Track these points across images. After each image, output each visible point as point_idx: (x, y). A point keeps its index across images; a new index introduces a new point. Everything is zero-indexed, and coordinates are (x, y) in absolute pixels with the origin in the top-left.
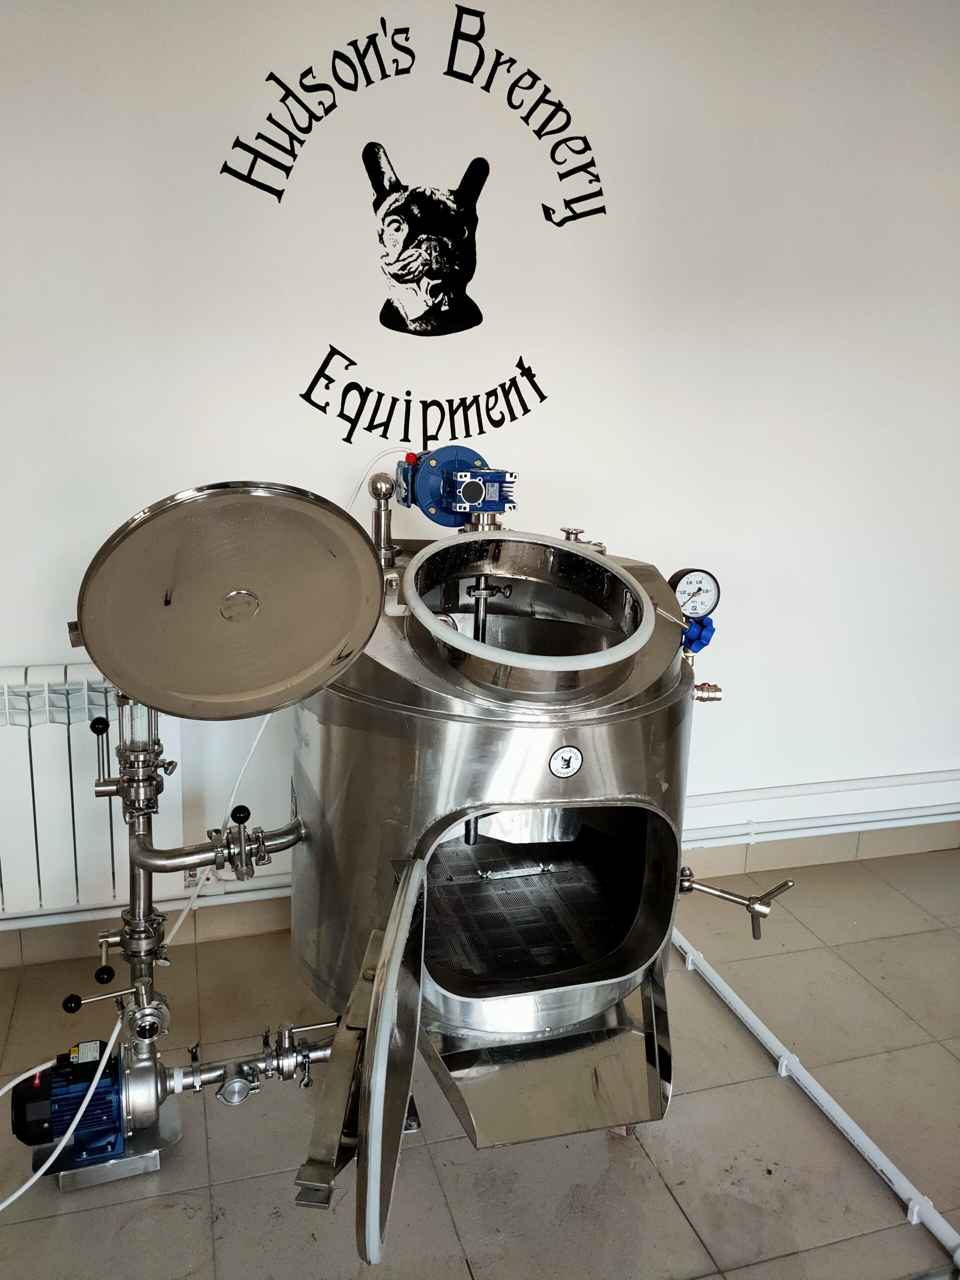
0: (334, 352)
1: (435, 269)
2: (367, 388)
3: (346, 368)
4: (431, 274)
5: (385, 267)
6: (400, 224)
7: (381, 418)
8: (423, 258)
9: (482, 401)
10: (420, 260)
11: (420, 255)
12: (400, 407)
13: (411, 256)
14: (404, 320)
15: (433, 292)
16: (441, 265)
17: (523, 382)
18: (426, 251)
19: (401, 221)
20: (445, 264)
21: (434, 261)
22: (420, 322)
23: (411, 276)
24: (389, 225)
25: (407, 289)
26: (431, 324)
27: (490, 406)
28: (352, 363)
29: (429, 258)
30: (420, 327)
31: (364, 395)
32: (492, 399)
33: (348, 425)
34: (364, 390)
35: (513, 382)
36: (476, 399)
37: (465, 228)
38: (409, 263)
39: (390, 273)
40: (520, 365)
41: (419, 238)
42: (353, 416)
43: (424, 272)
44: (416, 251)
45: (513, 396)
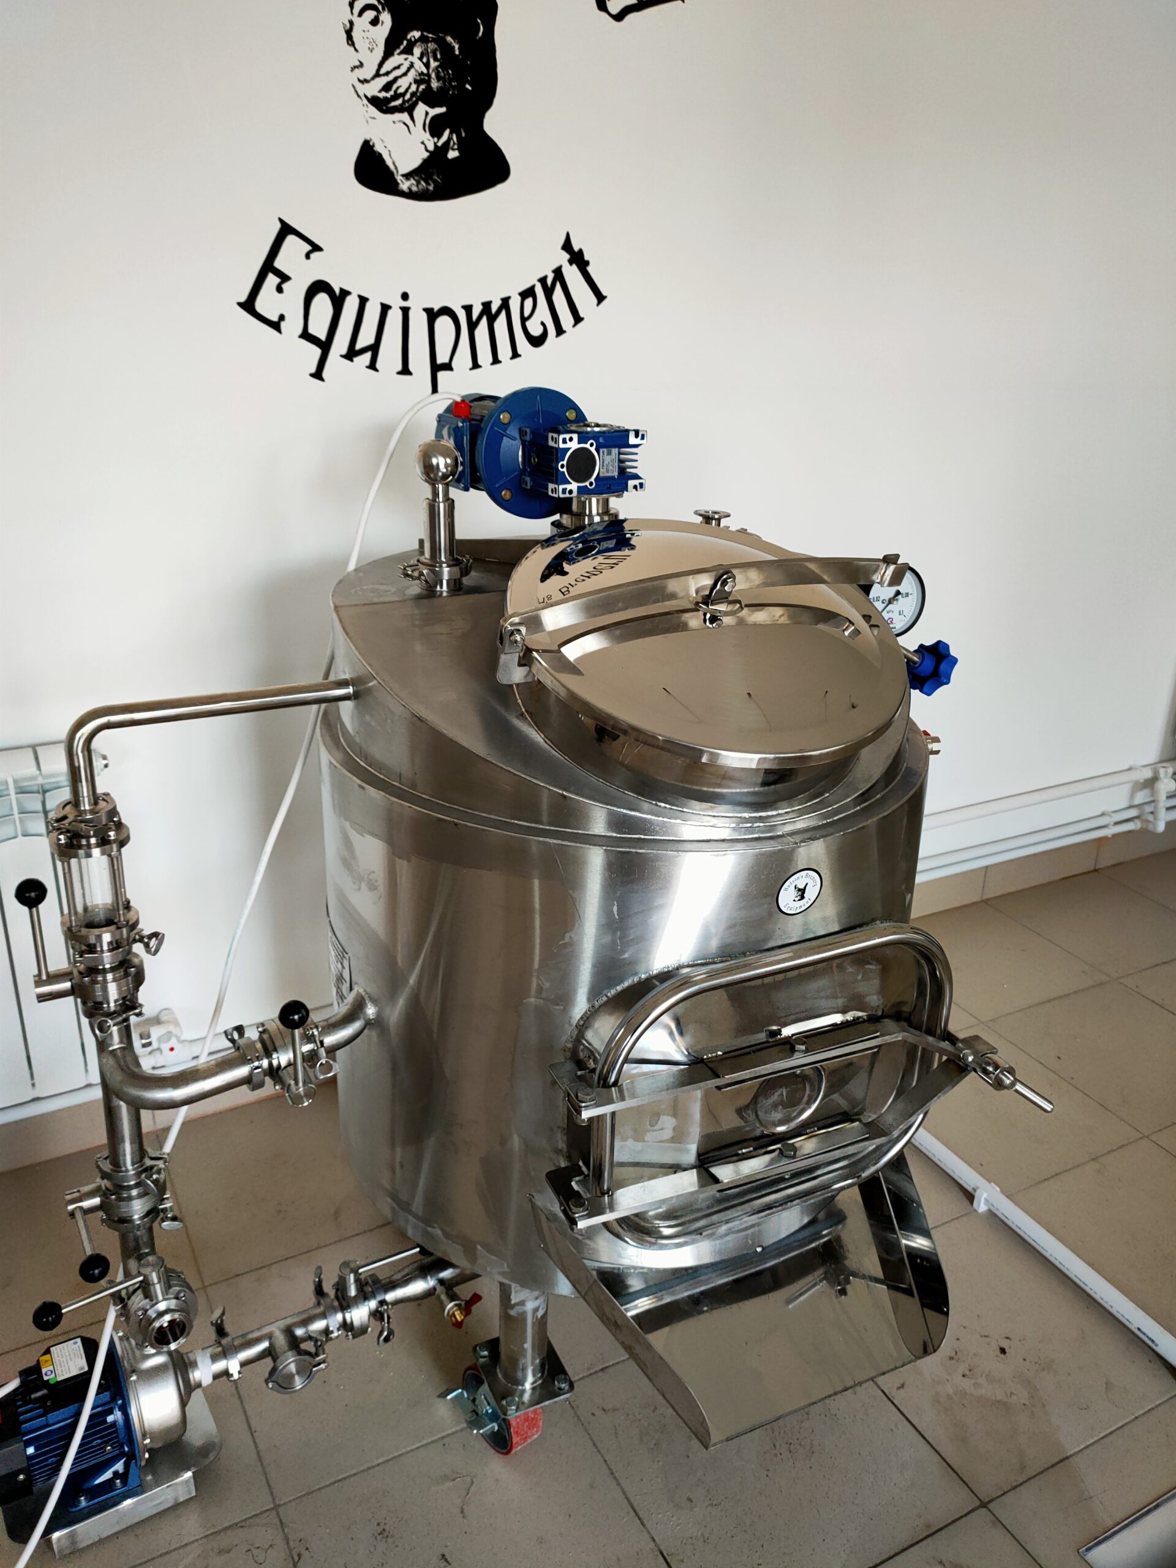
0: (286, 230)
1: (435, 90)
2: (342, 290)
3: (308, 256)
4: (430, 98)
5: (358, 86)
6: (379, 12)
7: (366, 338)
8: (416, 71)
9: (515, 305)
10: (412, 74)
11: (412, 65)
12: (394, 319)
13: (398, 67)
14: (392, 174)
15: (435, 127)
16: (444, 83)
17: (572, 274)
18: (421, 59)
19: (380, 7)
20: (451, 80)
21: (433, 75)
22: (416, 178)
23: (399, 102)
24: (360, 14)
25: (394, 122)
26: (435, 182)
27: (526, 314)
28: (316, 248)
29: (425, 71)
30: (417, 186)
31: (338, 300)
32: (529, 302)
33: (317, 352)
34: (337, 291)
35: (558, 273)
36: (505, 303)
37: (479, 21)
38: (396, 79)
39: (366, 97)
40: (567, 246)
41: (409, 37)
42: (322, 336)
43: (418, 94)
44: (406, 59)
45: (558, 296)
